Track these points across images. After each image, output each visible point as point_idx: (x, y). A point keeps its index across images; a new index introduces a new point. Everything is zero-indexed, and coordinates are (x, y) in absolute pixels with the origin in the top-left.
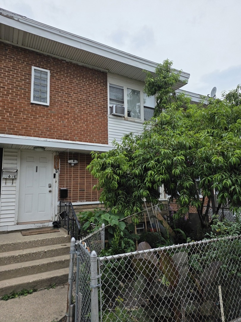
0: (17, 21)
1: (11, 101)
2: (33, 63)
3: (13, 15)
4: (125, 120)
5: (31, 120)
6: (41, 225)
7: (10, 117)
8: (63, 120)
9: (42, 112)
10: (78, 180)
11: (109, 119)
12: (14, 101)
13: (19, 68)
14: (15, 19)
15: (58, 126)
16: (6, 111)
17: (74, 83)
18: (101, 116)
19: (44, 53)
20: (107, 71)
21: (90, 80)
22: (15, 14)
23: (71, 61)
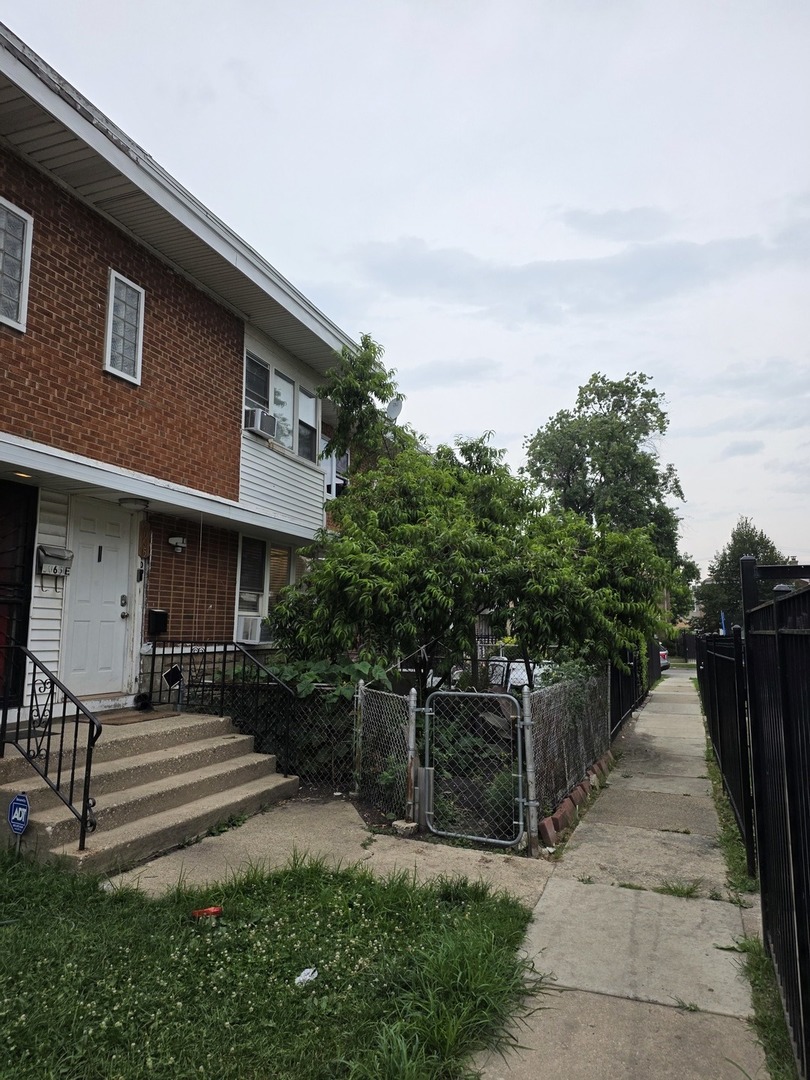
0: (133, 160)
1: (64, 356)
2: (113, 260)
3: (129, 145)
4: (269, 448)
5: (103, 418)
6: (111, 703)
7: (60, 402)
8: (162, 429)
9: (123, 401)
10: (182, 589)
11: (243, 441)
12: (70, 359)
13: (83, 265)
14: (132, 155)
15: (152, 442)
16: (52, 385)
17: (186, 334)
18: (231, 432)
19: (136, 238)
20: (246, 318)
21: (215, 333)
22: (133, 143)
23: (186, 274)
